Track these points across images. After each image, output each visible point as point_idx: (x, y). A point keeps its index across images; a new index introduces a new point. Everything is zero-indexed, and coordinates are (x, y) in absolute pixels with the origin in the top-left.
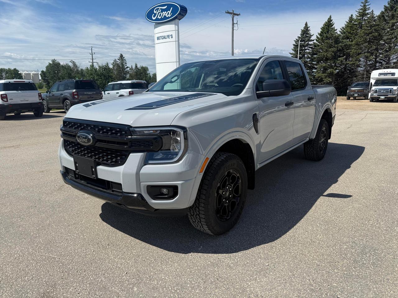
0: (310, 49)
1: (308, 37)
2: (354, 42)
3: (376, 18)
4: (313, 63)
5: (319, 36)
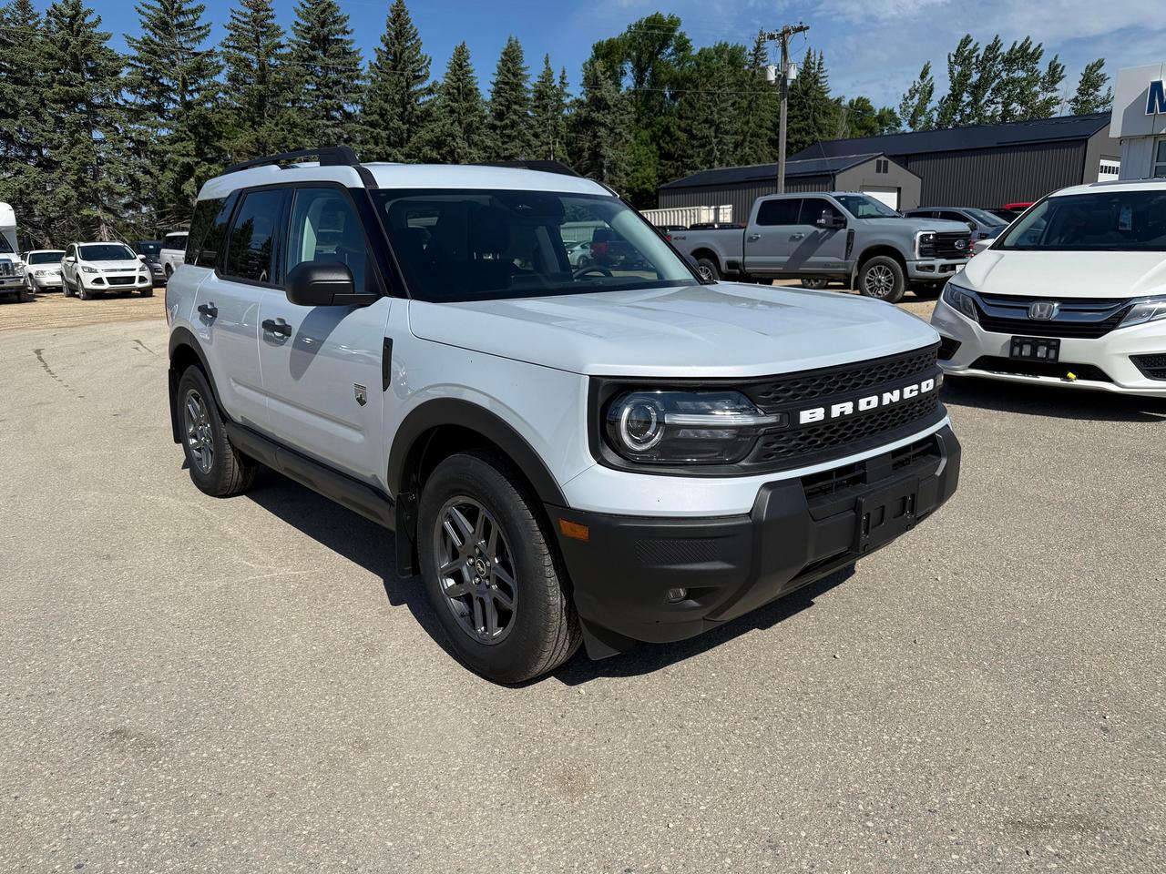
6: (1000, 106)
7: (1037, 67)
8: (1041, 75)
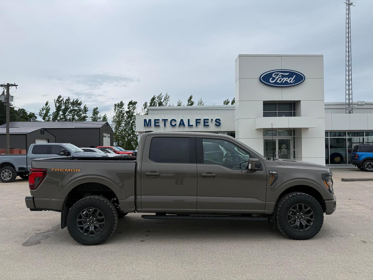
6: (71, 116)
7: (81, 107)
8: (82, 109)
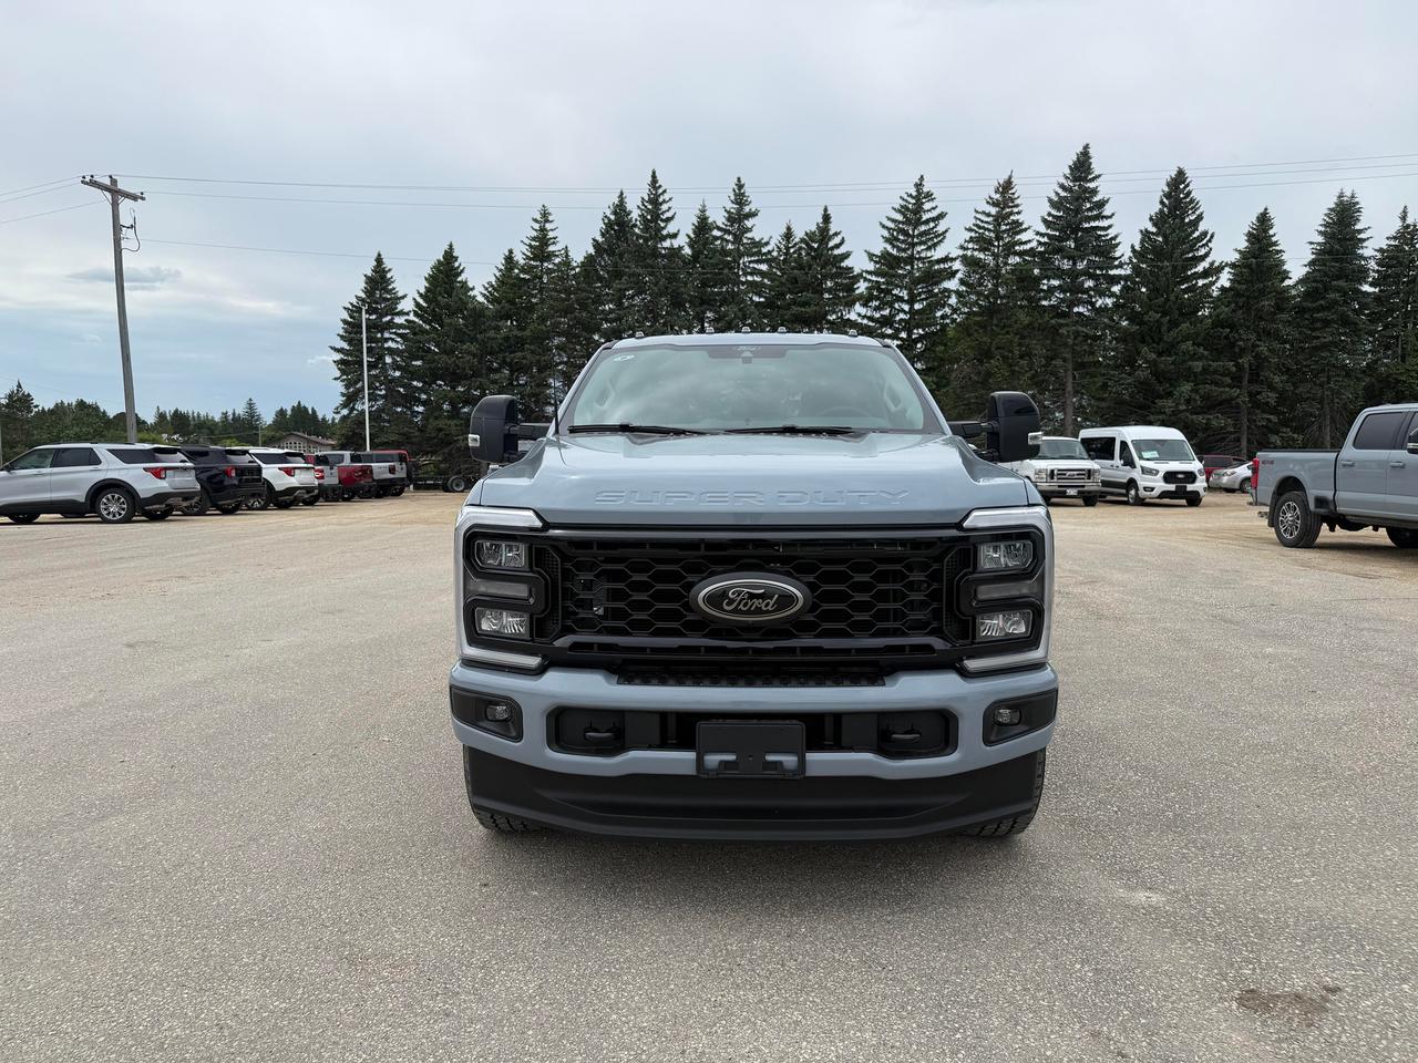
0: (399, 340)
1: (388, 300)
2: (527, 333)
3: (577, 270)
4: (415, 383)
5: (421, 301)
